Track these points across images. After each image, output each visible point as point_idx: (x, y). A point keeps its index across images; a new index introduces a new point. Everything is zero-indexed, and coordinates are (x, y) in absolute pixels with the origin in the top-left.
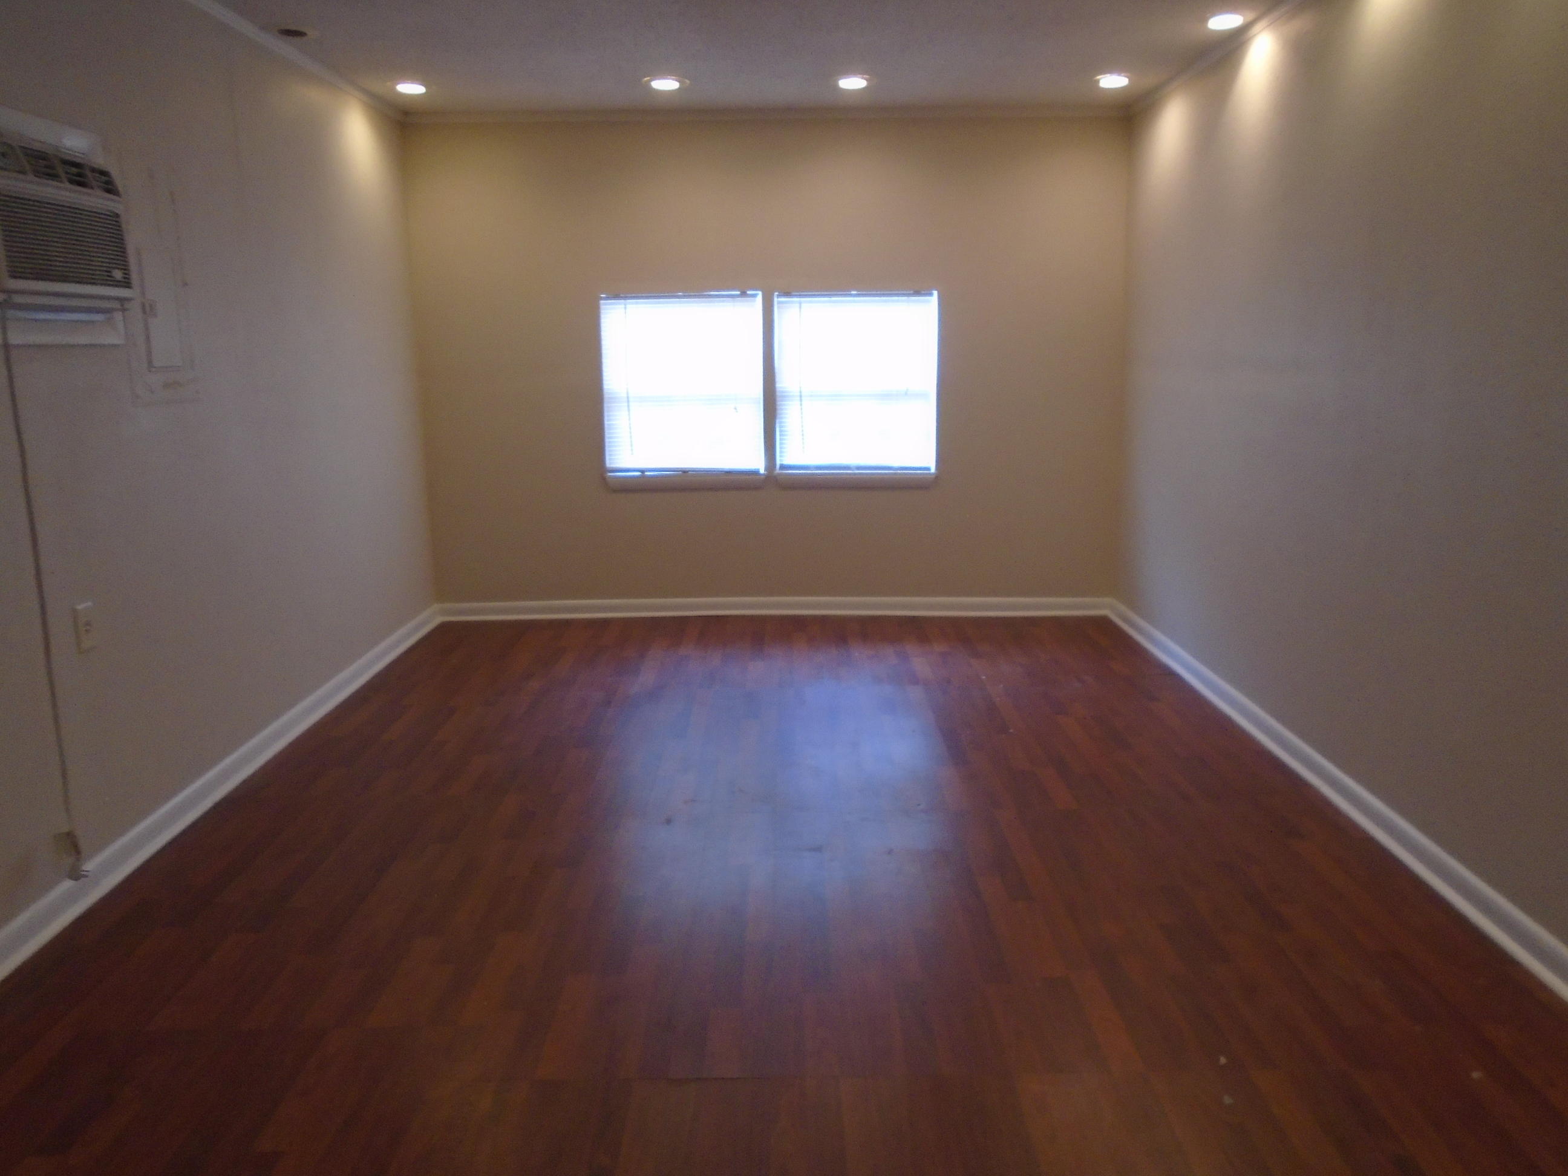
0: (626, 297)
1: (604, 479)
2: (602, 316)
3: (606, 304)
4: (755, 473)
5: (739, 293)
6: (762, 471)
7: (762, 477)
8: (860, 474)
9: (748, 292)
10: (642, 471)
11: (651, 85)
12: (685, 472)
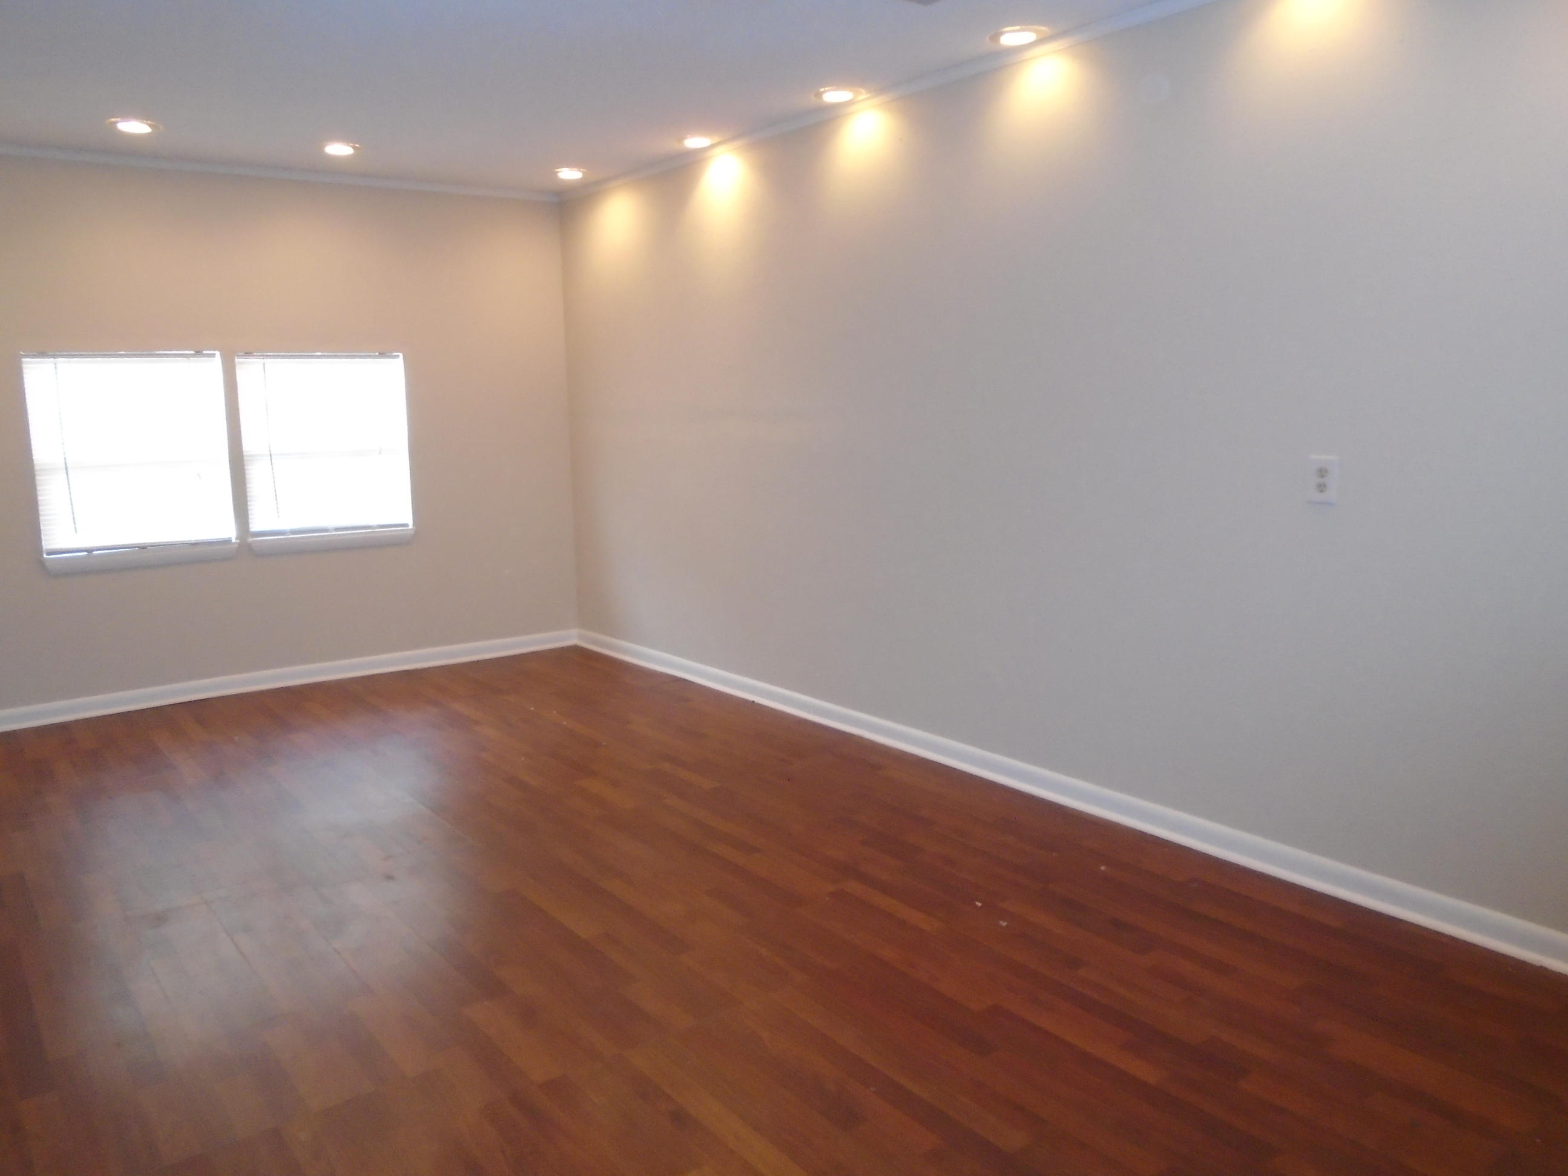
0: (55, 355)
1: (41, 563)
2: (25, 376)
3: (28, 363)
4: (228, 542)
5: (193, 352)
6: (234, 540)
7: (236, 546)
8: (339, 535)
9: (205, 352)
10: (90, 551)
11: (116, 126)
12: (143, 547)
